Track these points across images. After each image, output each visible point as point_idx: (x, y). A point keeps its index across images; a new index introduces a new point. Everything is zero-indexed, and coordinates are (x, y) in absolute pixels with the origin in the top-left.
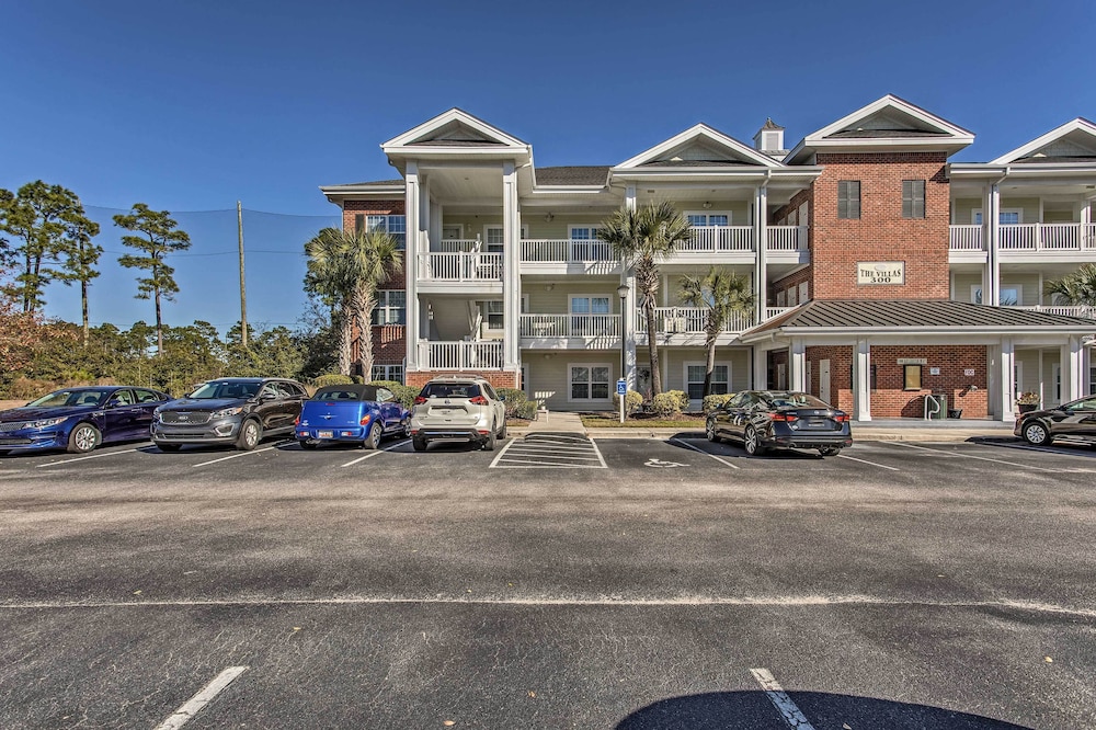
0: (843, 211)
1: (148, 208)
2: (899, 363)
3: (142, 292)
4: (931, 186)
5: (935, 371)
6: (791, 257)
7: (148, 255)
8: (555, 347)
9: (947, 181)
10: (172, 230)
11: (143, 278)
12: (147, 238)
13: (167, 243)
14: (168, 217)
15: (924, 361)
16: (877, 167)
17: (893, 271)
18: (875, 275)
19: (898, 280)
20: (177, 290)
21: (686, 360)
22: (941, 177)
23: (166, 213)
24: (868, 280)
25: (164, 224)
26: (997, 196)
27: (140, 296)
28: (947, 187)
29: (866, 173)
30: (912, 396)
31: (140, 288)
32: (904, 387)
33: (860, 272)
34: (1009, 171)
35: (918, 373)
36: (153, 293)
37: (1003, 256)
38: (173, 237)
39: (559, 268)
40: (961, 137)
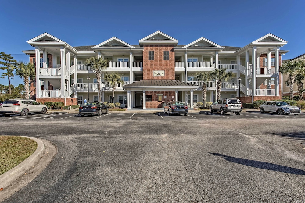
0: (150, 58)
1: (5, 53)
2: (157, 95)
3: (3, 76)
4: (170, 52)
5: (165, 97)
6: (138, 69)
7: (6, 66)
8: (85, 91)
9: (174, 51)
10: (12, 60)
11: (3, 73)
12: (5, 62)
13: (11, 63)
14: (11, 56)
15: (163, 94)
16: (158, 48)
17: (162, 73)
18: (158, 74)
19: (163, 75)
20: (13, 76)
21: (118, 94)
22: (173, 50)
23: (10, 55)
24: (156, 75)
25: (9, 58)
26: (186, 55)
27: (2, 78)
28: (174, 53)
29: (155, 49)
30: (160, 103)
31: (2, 75)
32: (158, 100)
33: (154, 73)
34: (187, 49)
35: (161, 97)
36: (7, 77)
37: (188, 69)
38: (12, 61)
39: (86, 72)
40: (175, 41)
